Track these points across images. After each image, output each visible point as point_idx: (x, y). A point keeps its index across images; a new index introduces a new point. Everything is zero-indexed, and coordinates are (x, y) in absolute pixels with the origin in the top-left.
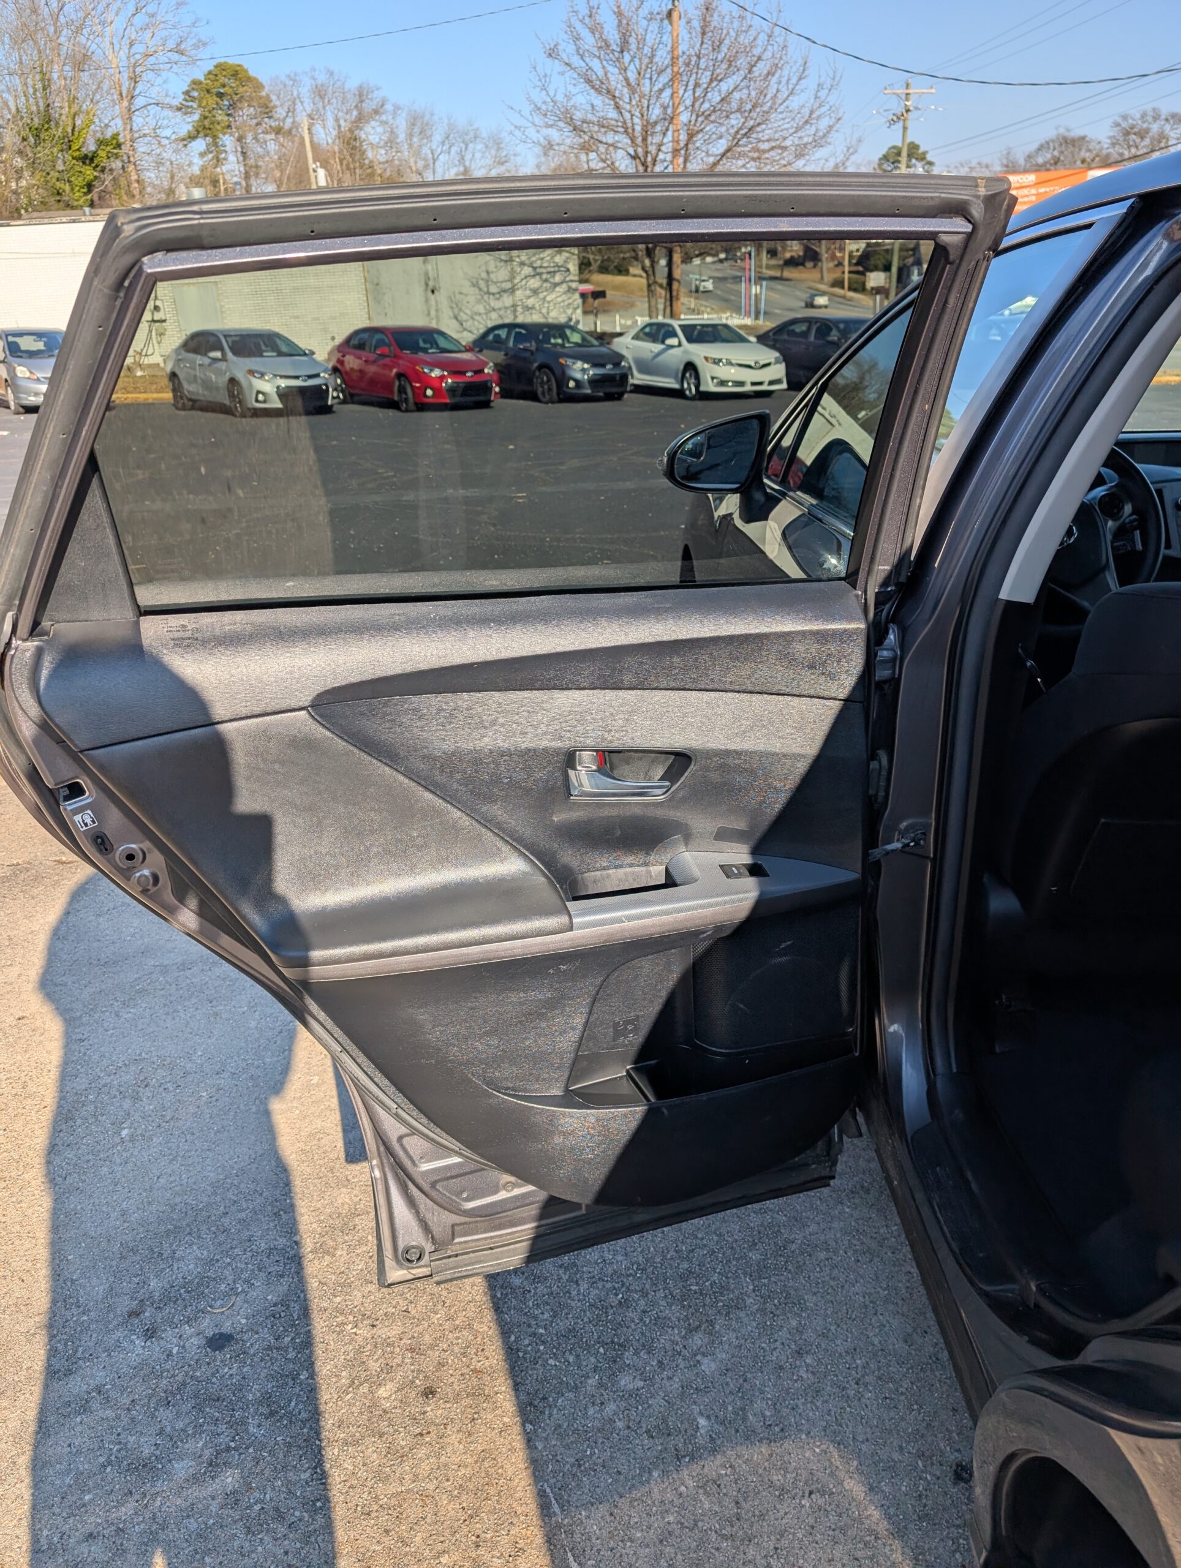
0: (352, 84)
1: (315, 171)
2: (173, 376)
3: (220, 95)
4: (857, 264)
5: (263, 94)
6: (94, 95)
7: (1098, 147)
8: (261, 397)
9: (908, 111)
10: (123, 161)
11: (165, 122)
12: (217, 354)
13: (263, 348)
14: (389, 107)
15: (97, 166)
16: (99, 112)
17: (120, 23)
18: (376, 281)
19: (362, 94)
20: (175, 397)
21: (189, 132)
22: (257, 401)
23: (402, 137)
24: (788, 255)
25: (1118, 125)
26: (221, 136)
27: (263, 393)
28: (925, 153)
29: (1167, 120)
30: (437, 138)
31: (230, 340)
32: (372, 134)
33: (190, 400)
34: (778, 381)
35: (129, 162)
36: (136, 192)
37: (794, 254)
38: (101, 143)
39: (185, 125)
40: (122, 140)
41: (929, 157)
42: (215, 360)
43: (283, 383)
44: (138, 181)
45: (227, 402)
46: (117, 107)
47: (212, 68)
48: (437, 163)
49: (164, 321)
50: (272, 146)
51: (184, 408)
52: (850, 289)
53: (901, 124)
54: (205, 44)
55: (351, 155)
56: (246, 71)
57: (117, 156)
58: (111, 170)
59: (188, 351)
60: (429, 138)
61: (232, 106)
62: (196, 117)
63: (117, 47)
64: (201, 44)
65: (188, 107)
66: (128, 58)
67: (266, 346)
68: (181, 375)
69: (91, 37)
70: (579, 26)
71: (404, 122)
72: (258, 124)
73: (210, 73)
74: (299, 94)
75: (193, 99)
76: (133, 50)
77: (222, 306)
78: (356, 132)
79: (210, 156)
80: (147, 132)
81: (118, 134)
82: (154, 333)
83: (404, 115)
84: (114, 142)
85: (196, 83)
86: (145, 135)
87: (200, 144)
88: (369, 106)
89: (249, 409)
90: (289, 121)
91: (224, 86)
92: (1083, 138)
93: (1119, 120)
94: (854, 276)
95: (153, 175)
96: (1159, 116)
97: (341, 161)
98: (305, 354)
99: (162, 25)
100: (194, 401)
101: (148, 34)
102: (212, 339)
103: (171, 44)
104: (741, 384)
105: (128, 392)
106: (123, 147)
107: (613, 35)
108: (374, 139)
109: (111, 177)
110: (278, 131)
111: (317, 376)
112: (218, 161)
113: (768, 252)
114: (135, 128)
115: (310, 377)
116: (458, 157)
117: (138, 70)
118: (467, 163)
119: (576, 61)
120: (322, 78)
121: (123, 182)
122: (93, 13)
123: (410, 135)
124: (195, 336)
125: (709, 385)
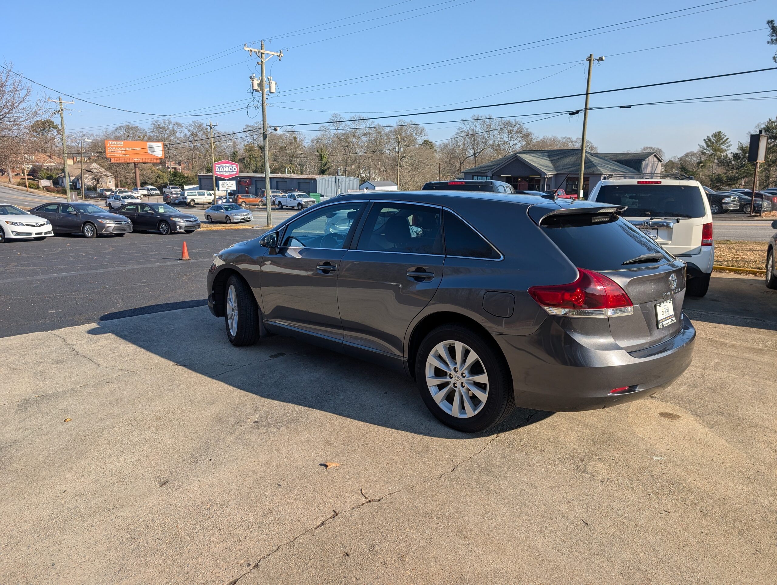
7: (144, 131)
25: (154, 124)
29: (175, 125)
34: (49, 232)
52: (30, 187)
92: (137, 127)
93: (154, 122)
94: (30, 181)
96: (172, 123)
104: (30, 234)
125: (10, 235)
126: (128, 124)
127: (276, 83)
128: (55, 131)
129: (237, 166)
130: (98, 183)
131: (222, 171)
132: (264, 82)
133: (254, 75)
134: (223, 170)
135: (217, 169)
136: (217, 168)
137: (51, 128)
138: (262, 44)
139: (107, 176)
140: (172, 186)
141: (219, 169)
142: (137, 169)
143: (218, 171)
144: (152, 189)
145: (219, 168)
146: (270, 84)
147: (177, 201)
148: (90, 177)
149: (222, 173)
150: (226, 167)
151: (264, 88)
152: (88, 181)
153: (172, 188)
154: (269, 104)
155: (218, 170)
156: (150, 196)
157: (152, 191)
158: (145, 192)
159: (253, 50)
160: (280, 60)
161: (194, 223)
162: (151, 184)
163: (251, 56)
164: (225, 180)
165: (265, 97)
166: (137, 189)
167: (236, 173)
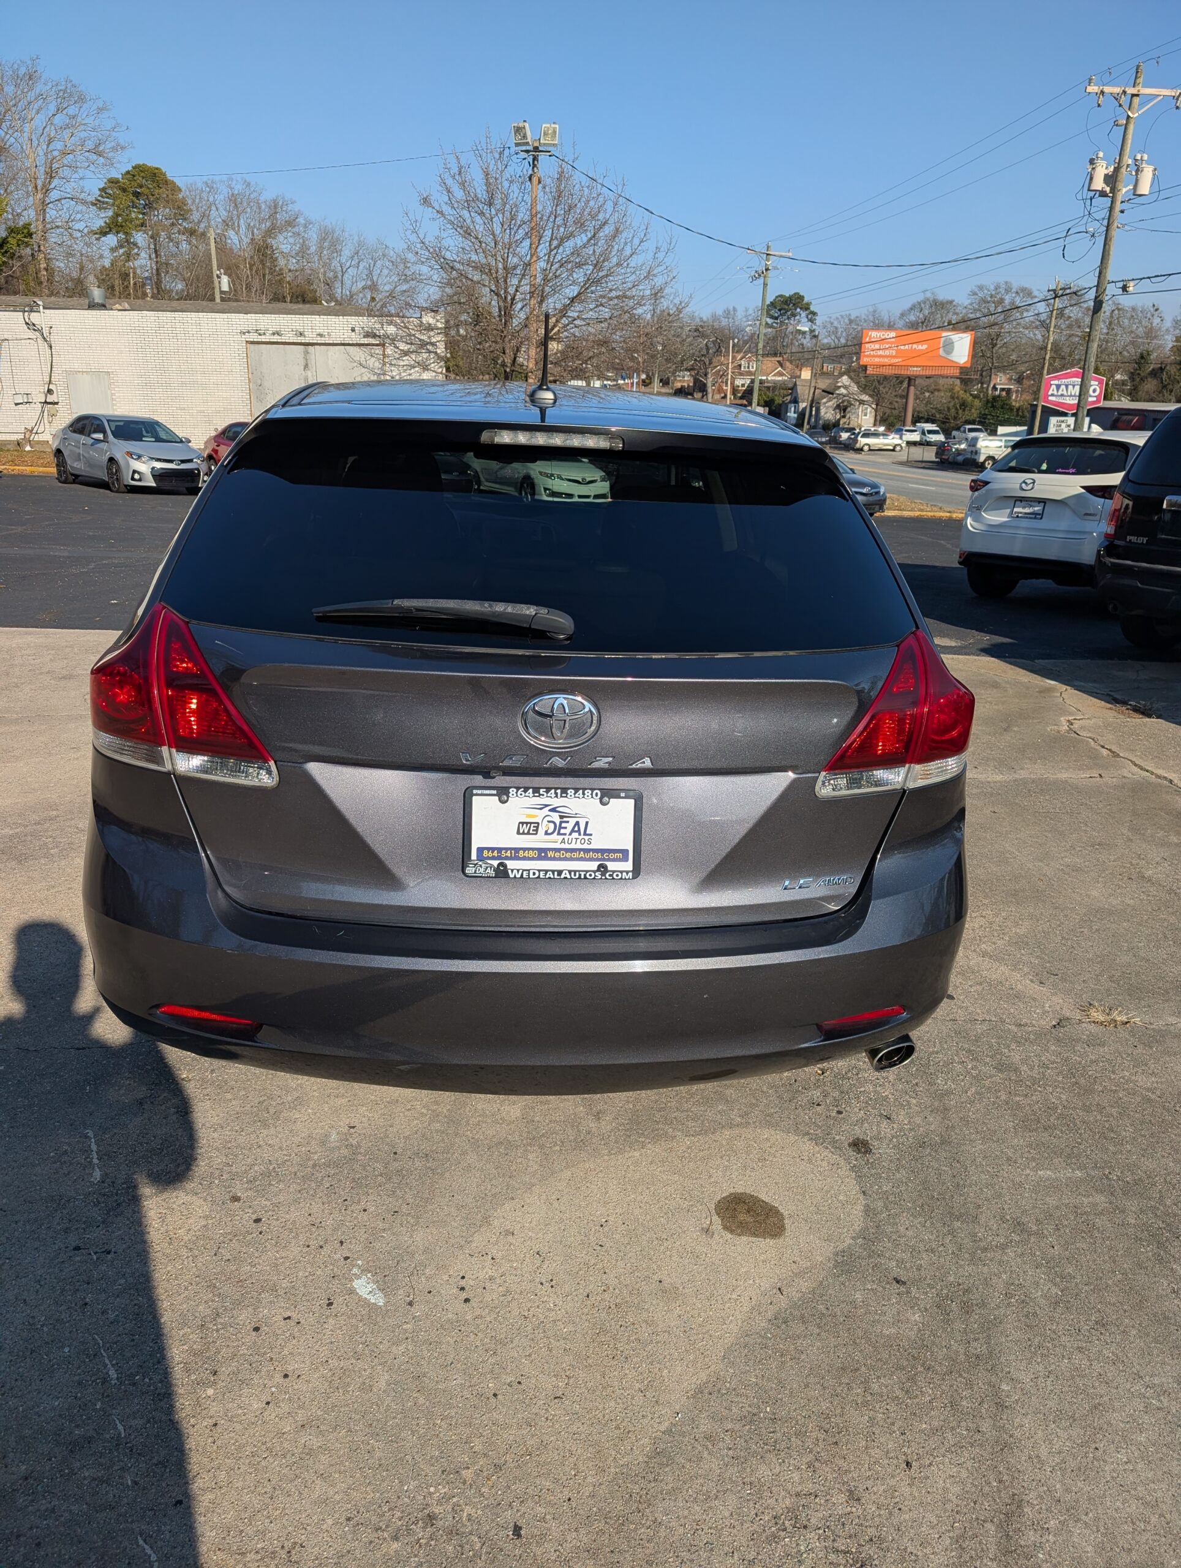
0: (268, 196)
1: (219, 277)
2: (59, 452)
3: (137, 195)
4: (742, 398)
5: (180, 196)
6: (9, 185)
8: (137, 476)
9: (767, 270)
10: (32, 249)
11: (79, 216)
12: (100, 436)
13: (144, 433)
14: (301, 220)
15: (6, 252)
16: (12, 202)
17: (40, 120)
18: (259, 382)
19: (275, 206)
20: (59, 472)
21: (101, 227)
22: (133, 479)
23: (313, 249)
24: (678, 385)
25: (975, 294)
26: (134, 232)
27: (139, 473)
28: (808, 304)
29: (1017, 293)
30: (347, 253)
31: (113, 425)
32: (284, 243)
33: (72, 475)
35: (39, 251)
36: (44, 279)
37: (686, 385)
38: (12, 231)
39: (100, 220)
40: (33, 230)
41: (812, 308)
42: (98, 441)
43: (159, 465)
44: (46, 269)
45: (106, 479)
46: (31, 198)
47: (130, 169)
48: (346, 276)
49: (57, 403)
50: (184, 246)
51: (65, 482)
53: (761, 280)
54: (123, 148)
55: (262, 261)
56: (164, 174)
57: (27, 245)
58: (20, 257)
59: (74, 431)
60: (339, 252)
61: (149, 205)
62: (110, 213)
63: (35, 143)
64: (119, 147)
65: (103, 203)
66: (46, 154)
67: (147, 432)
68: (66, 453)
69: (10, 132)
70: (449, 181)
71: (315, 236)
72: (173, 224)
73: (128, 172)
74: (215, 201)
75: (109, 196)
76: (51, 147)
77: (112, 394)
78: (269, 241)
79: (121, 251)
80: (60, 224)
81: (30, 224)
82: (46, 414)
83: (315, 229)
84: (26, 231)
85: (113, 182)
86: (58, 227)
87: (111, 240)
88: (281, 217)
89: (126, 486)
90: (202, 225)
91: (141, 186)
92: (951, 302)
93: (976, 290)
95: (62, 265)
96: (1011, 289)
97: (251, 266)
98: (181, 441)
99: (82, 127)
100: (77, 476)
101: (66, 134)
102: (98, 422)
103: (90, 145)
105: (16, 465)
106: (34, 236)
107: (481, 192)
108: (286, 248)
109: (19, 264)
110: (192, 232)
111: (190, 461)
112: (128, 257)
113: (661, 381)
114: (48, 219)
115: (183, 461)
116: (366, 272)
117: (55, 166)
118: (375, 279)
119: (447, 209)
120: (238, 188)
121: (31, 269)
122: (13, 109)
123: (321, 248)
124: (81, 419)
125: (541, 495)
126: (929, 295)
127: (1155, 169)
128: (804, 314)
129: (1100, 382)
130: (844, 417)
131: (1062, 395)
132: (1123, 170)
133: (1101, 154)
134: (1065, 393)
135: (1053, 390)
136: (1054, 387)
137: (798, 310)
138: (1137, 72)
139: (862, 402)
140: (970, 427)
141: (1058, 391)
142: (912, 388)
143: (1052, 395)
144: (930, 432)
145: (1058, 387)
146: (1137, 174)
147: (960, 458)
148: (830, 404)
149: (1061, 400)
150: (1074, 386)
151: (1120, 186)
152: (828, 412)
153: (971, 430)
154: (1124, 225)
155: (1055, 393)
156: (923, 445)
157: (930, 436)
158: (915, 437)
159: (1107, 89)
160: (1177, 108)
161: (871, 499)
162: (933, 422)
163: (1099, 105)
164: (1065, 414)
165: (1118, 206)
166: (902, 430)
167: (1095, 399)
